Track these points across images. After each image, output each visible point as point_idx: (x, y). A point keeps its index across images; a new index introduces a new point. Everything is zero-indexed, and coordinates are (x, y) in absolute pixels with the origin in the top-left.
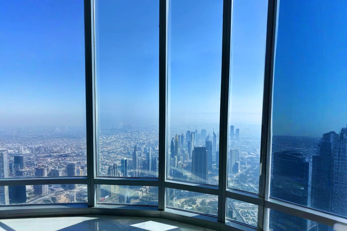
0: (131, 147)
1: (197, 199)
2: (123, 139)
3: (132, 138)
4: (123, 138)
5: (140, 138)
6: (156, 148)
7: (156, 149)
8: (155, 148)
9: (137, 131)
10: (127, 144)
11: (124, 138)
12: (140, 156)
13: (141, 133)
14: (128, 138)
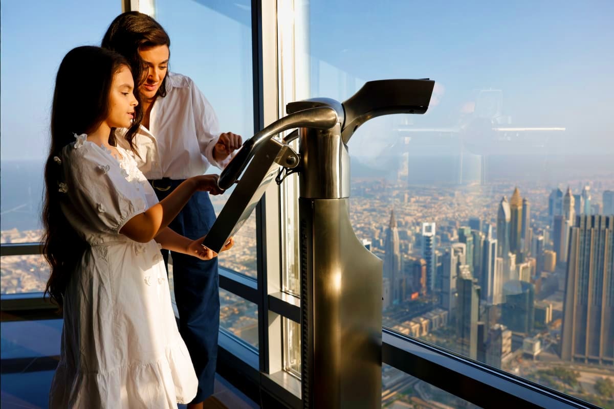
0: (382, 229)
1: (582, 373)
2: (360, 213)
3: (385, 212)
4: (361, 211)
5: (407, 211)
6: (452, 236)
7: (452, 239)
8: (449, 235)
9: (398, 196)
10: (370, 224)
11: (365, 210)
12: (406, 253)
13: (409, 201)
14: (374, 210)
